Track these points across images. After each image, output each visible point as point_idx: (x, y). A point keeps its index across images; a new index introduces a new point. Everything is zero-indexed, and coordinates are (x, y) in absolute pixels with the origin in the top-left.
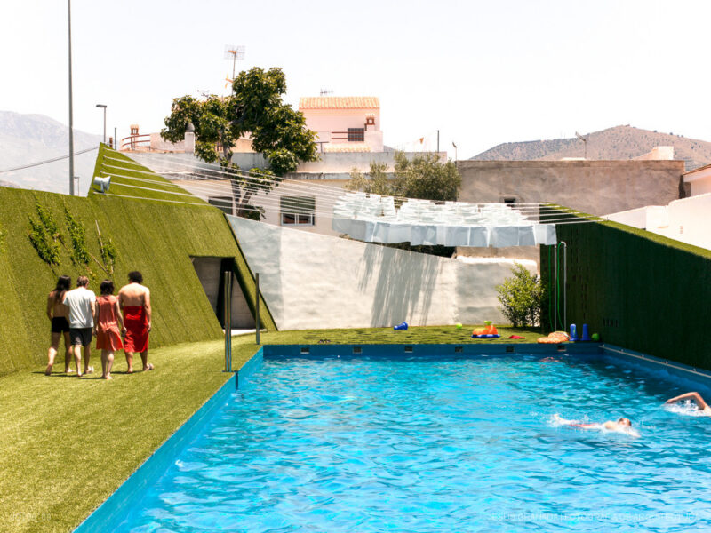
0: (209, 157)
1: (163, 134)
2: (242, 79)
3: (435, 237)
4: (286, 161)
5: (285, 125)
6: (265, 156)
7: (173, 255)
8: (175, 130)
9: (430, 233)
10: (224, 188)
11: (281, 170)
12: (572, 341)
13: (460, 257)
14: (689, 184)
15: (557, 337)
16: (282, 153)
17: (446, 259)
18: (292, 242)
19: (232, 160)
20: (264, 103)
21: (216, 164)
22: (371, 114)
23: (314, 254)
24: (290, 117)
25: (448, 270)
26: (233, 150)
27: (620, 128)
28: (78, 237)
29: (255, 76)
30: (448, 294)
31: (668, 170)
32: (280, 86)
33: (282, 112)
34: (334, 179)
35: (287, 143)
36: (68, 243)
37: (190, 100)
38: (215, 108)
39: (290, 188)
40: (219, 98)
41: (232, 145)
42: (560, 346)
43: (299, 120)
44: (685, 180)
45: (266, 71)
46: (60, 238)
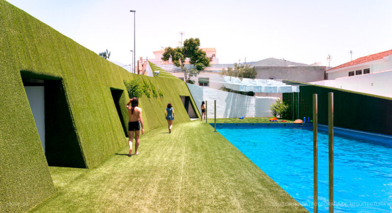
0: (178, 65)
1: (162, 59)
2: (187, 42)
3: (261, 90)
4: (201, 67)
5: (200, 56)
6: (194, 65)
7: (175, 95)
8: (166, 57)
9: (260, 88)
10: (182, 75)
11: (199, 69)
12: (304, 122)
13: (256, 96)
14: (327, 74)
15: (299, 121)
16: (200, 64)
17: (252, 97)
18: (206, 92)
19: (185, 66)
20: (194, 49)
21: (180, 68)
22: (214, 53)
23: (213, 95)
24: (202, 53)
25: (253, 100)
26: (184, 63)
27: (270, 59)
28: (154, 89)
29: (191, 41)
30: (253, 108)
31: (321, 69)
32: (198, 44)
33: (199, 52)
34: (215, 72)
35: (201, 61)
36: (151, 90)
37: (170, 48)
38: (179, 51)
39: (202, 75)
40: (180, 47)
41: (184, 62)
42: (301, 124)
43: (205, 54)
44: (326, 72)
45: (194, 39)
46: (150, 90)
